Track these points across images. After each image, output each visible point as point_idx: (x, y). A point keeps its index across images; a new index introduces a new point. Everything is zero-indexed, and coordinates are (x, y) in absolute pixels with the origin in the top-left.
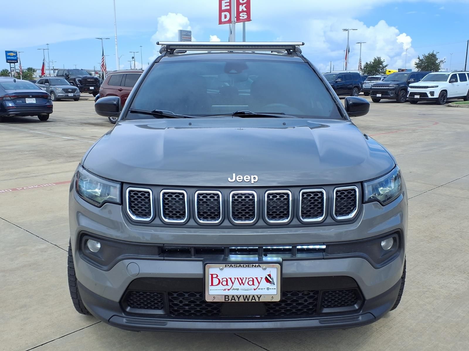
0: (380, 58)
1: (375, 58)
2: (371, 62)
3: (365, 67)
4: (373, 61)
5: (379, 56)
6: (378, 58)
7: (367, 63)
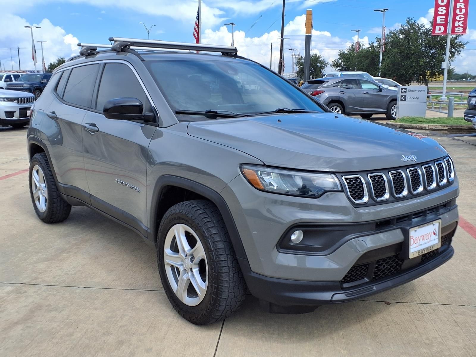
0: (64, 59)
1: (59, 59)
2: (54, 63)
3: (49, 68)
4: (57, 62)
5: (62, 57)
6: (61, 59)
7: (51, 64)
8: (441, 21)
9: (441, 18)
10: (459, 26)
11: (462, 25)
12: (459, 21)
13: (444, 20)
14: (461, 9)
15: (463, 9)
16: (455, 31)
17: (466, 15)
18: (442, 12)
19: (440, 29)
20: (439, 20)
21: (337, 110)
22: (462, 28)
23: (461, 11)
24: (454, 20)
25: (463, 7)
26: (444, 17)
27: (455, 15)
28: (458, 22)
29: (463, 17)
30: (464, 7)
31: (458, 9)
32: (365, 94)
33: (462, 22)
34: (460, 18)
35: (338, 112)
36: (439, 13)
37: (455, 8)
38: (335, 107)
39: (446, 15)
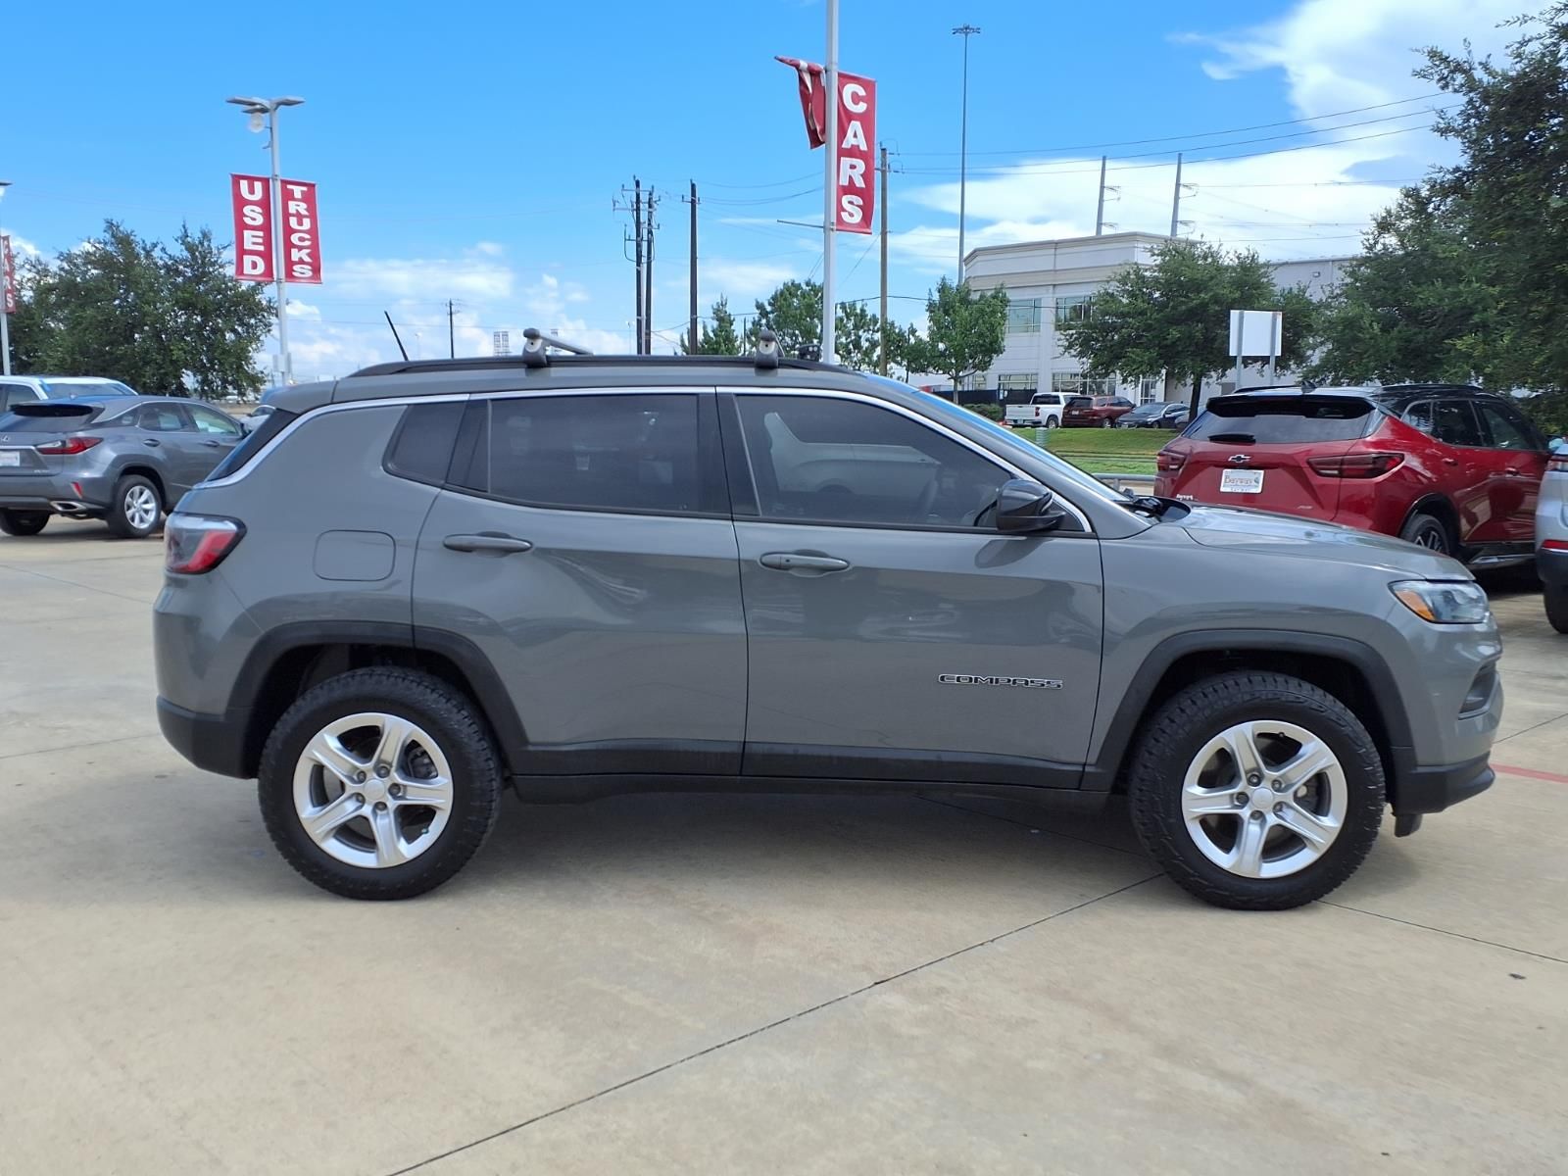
8: (254, 243)
9: (253, 236)
10: (301, 262)
11: (307, 259)
12: (300, 248)
13: (260, 240)
14: (300, 217)
15: (306, 216)
16: (294, 273)
17: (313, 232)
18: (254, 219)
19: (254, 265)
20: (251, 239)
21: (143, 498)
22: (310, 268)
23: (300, 223)
24: (289, 246)
25: (304, 213)
26: (261, 234)
27: (289, 231)
28: (296, 250)
29: (308, 240)
30: (306, 213)
31: (293, 215)
32: (209, 445)
33: (308, 251)
34: (302, 239)
35: (146, 502)
36: (248, 221)
37: (286, 215)
38: (137, 489)
39: (266, 228)
